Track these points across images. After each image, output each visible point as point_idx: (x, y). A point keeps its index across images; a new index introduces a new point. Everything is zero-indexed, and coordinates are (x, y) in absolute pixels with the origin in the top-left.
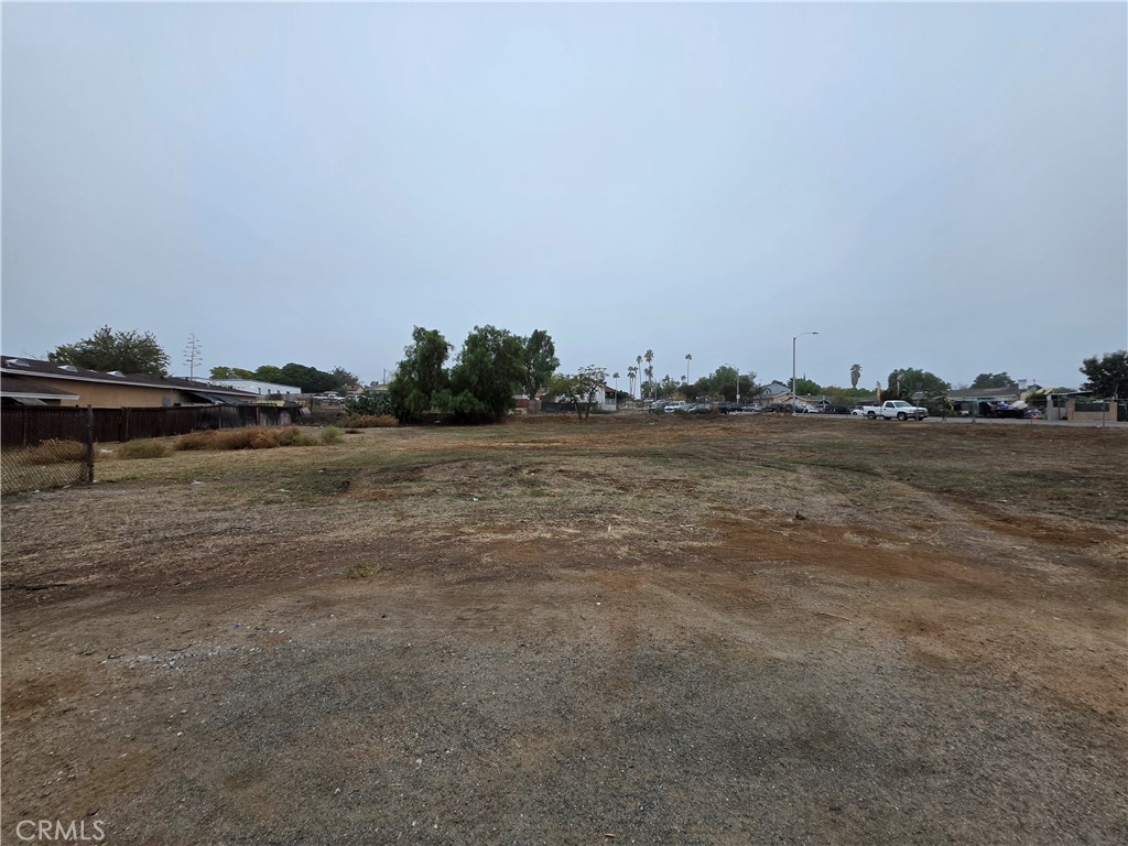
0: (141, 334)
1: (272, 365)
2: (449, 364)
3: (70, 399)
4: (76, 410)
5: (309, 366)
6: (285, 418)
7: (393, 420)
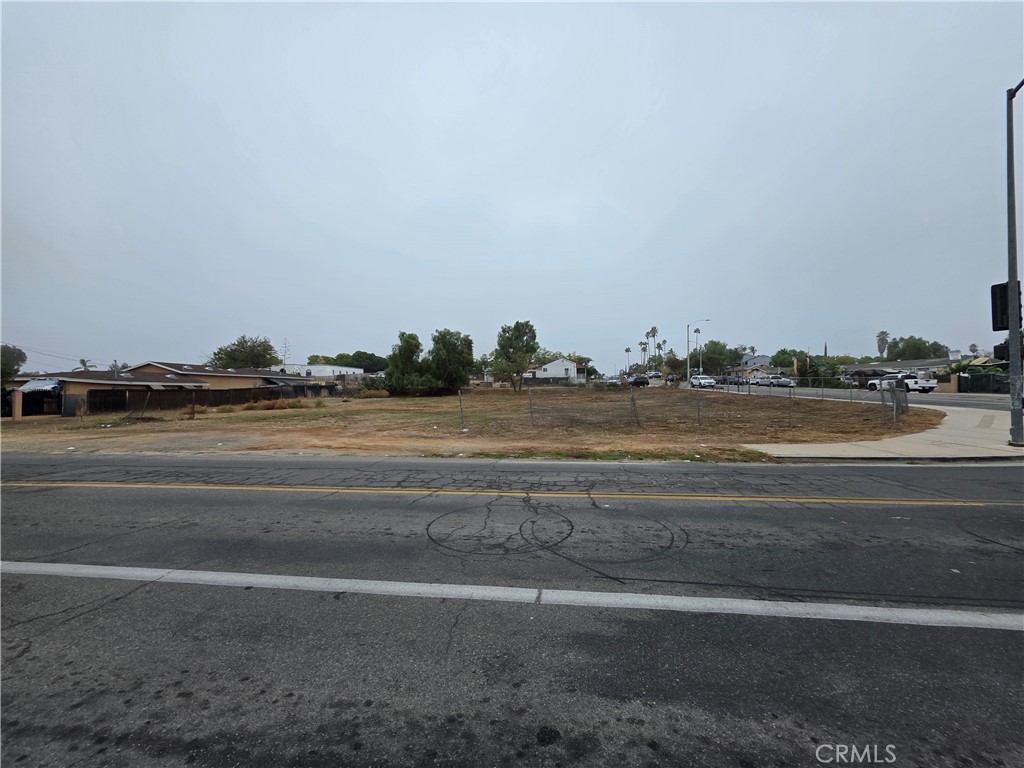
0: (262, 339)
1: (346, 352)
2: (422, 356)
3: (207, 385)
4: (208, 390)
5: (370, 352)
6: (324, 392)
7: (385, 393)
